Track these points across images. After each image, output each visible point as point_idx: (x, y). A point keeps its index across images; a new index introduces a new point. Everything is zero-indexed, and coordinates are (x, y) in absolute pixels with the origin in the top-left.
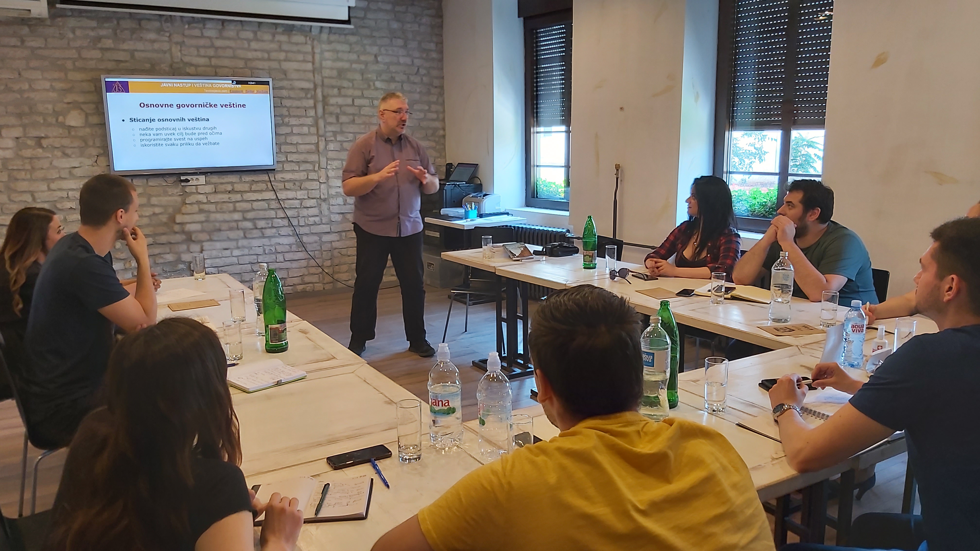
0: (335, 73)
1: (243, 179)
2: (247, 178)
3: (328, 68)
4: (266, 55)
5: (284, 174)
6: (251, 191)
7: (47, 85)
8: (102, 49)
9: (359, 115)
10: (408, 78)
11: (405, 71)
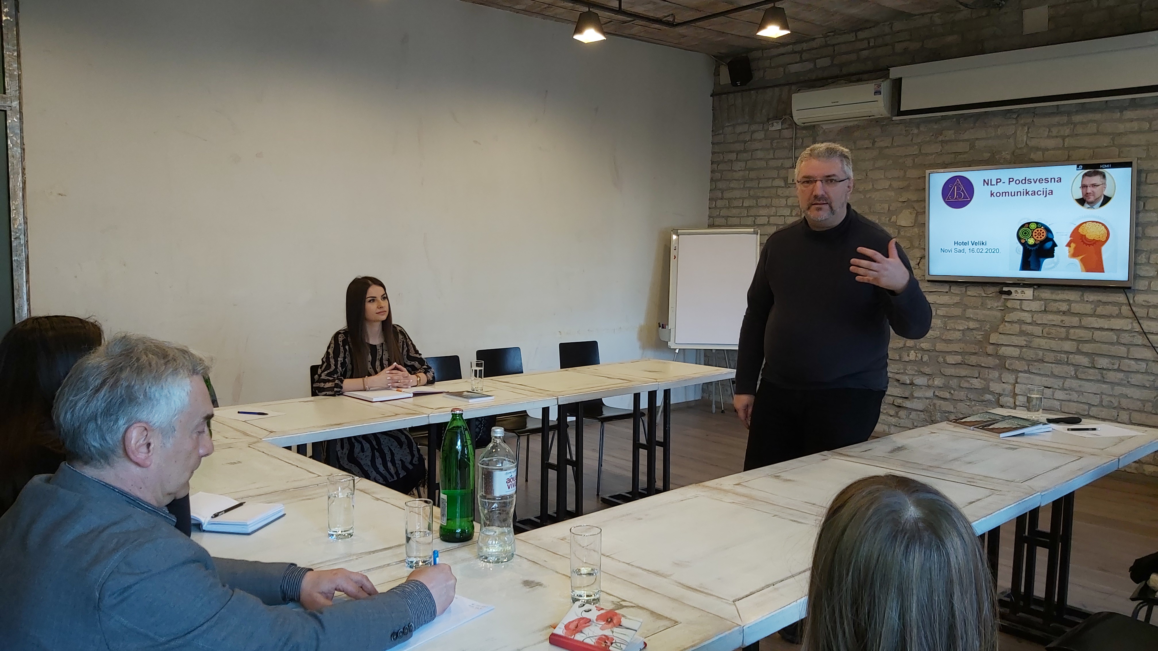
1: (1085, 297)
2: (1091, 297)
6: (1093, 315)
7: (886, 184)
8: (942, 142)
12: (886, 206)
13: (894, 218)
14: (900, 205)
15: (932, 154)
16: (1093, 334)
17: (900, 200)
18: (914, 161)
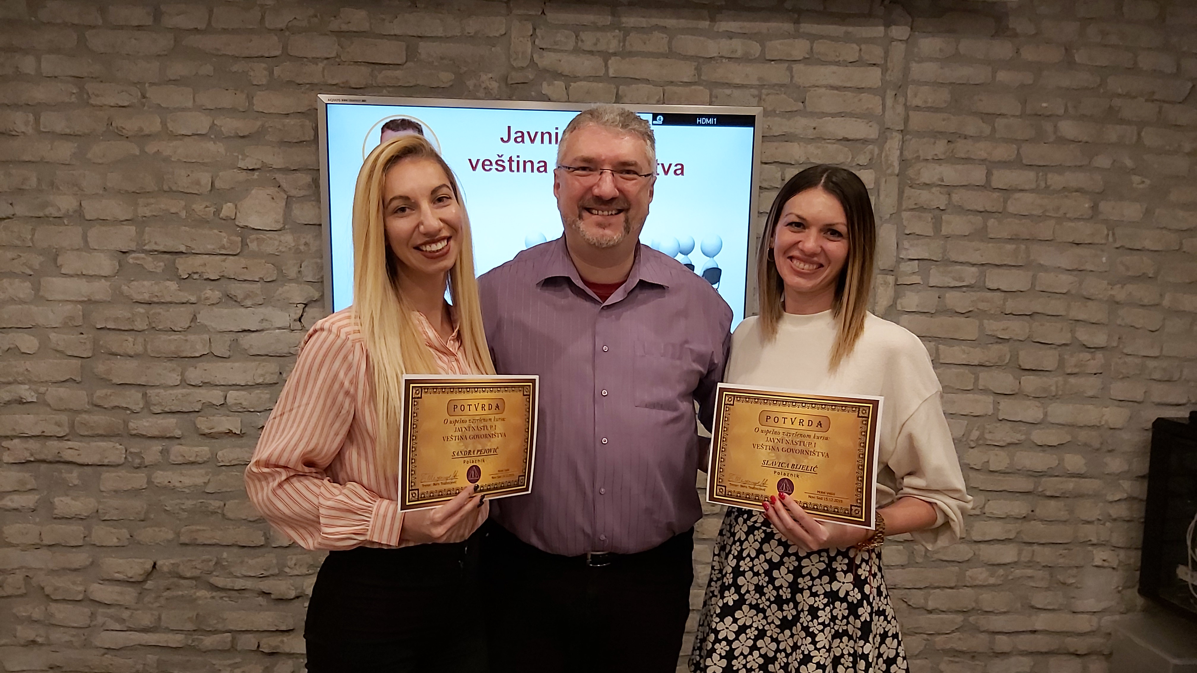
0: (944, 96)
3: (926, 83)
4: (755, 48)
7: (202, 124)
8: (339, 34)
9: (1002, 214)
10: (1160, 112)
11: (1153, 93)
12: (205, 178)
13: (227, 209)
14: (243, 176)
15: (315, 60)
17: (241, 164)
18: (271, 73)
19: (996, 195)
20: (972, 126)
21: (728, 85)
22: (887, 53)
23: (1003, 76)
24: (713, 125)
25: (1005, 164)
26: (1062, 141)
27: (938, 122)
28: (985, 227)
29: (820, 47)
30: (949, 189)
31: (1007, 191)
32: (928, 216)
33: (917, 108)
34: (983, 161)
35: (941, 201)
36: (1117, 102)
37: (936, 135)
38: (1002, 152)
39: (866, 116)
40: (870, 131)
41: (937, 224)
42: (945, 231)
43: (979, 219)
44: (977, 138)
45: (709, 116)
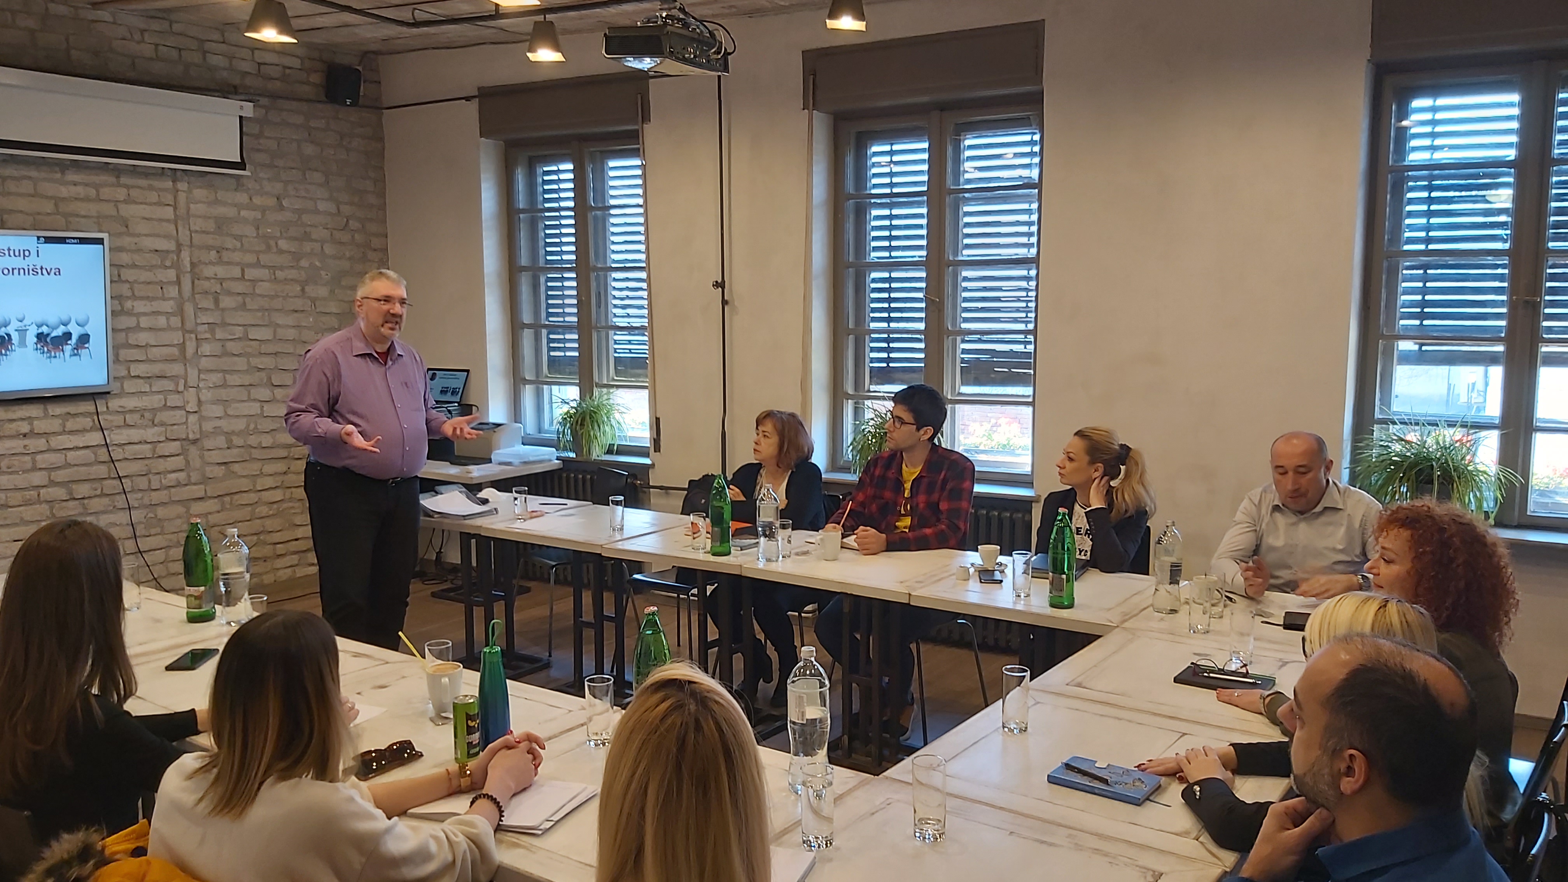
0: (211, 225)
1: (50, 411)
2: (57, 409)
4: (92, 192)
5: (124, 399)
6: (64, 432)
9: (253, 295)
10: (332, 235)
11: (327, 224)
16: (66, 456)
19: (248, 283)
20: (230, 243)
21: (77, 216)
22: (175, 198)
23: (243, 213)
24: (77, 243)
25: (250, 266)
26: (281, 252)
27: (210, 240)
28: (244, 303)
29: (134, 193)
30: (221, 281)
31: (254, 281)
32: (211, 297)
33: (196, 232)
34: (238, 264)
35: (218, 288)
36: (308, 229)
37: (209, 248)
38: (250, 258)
39: (167, 237)
40: (171, 246)
41: (217, 302)
42: (222, 305)
43: (240, 298)
44: (234, 250)
45: (74, 238)
